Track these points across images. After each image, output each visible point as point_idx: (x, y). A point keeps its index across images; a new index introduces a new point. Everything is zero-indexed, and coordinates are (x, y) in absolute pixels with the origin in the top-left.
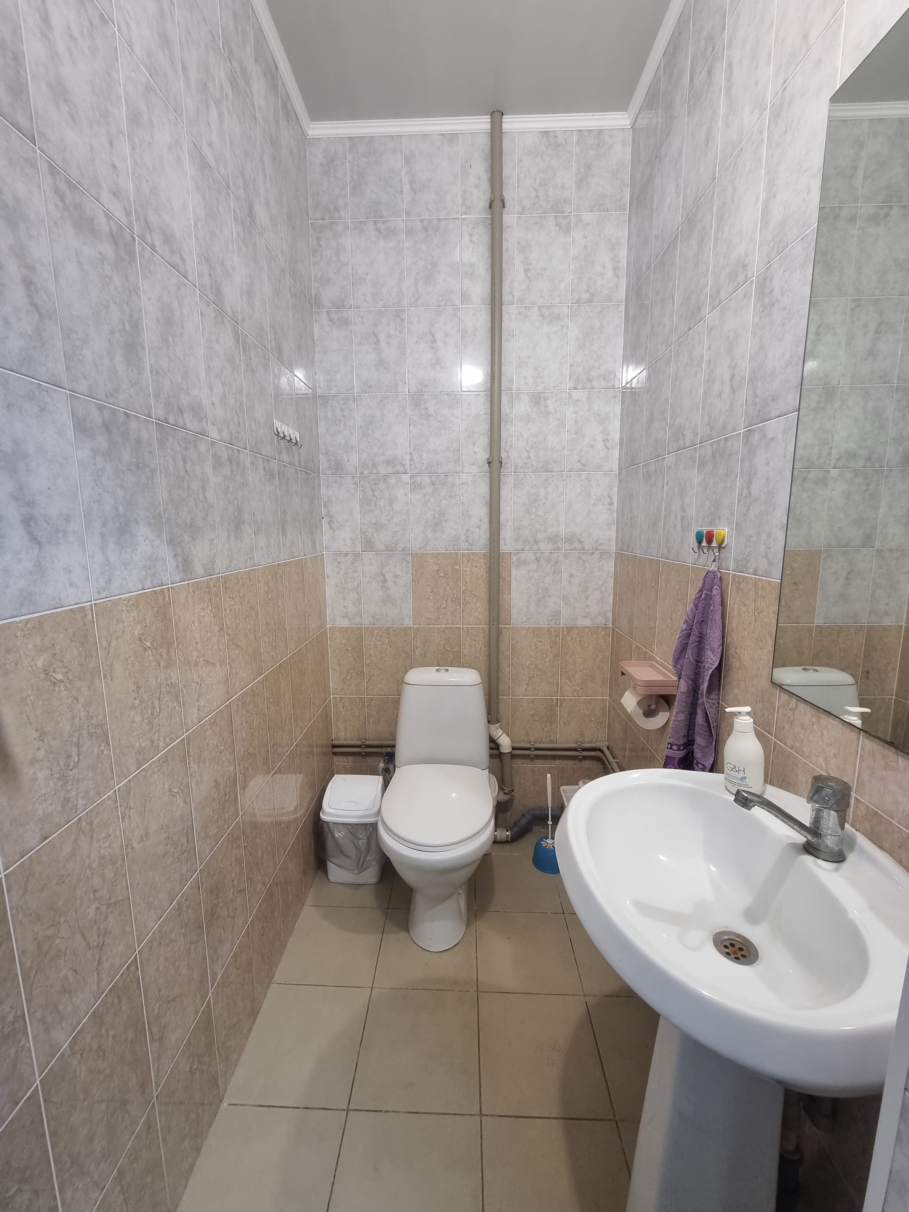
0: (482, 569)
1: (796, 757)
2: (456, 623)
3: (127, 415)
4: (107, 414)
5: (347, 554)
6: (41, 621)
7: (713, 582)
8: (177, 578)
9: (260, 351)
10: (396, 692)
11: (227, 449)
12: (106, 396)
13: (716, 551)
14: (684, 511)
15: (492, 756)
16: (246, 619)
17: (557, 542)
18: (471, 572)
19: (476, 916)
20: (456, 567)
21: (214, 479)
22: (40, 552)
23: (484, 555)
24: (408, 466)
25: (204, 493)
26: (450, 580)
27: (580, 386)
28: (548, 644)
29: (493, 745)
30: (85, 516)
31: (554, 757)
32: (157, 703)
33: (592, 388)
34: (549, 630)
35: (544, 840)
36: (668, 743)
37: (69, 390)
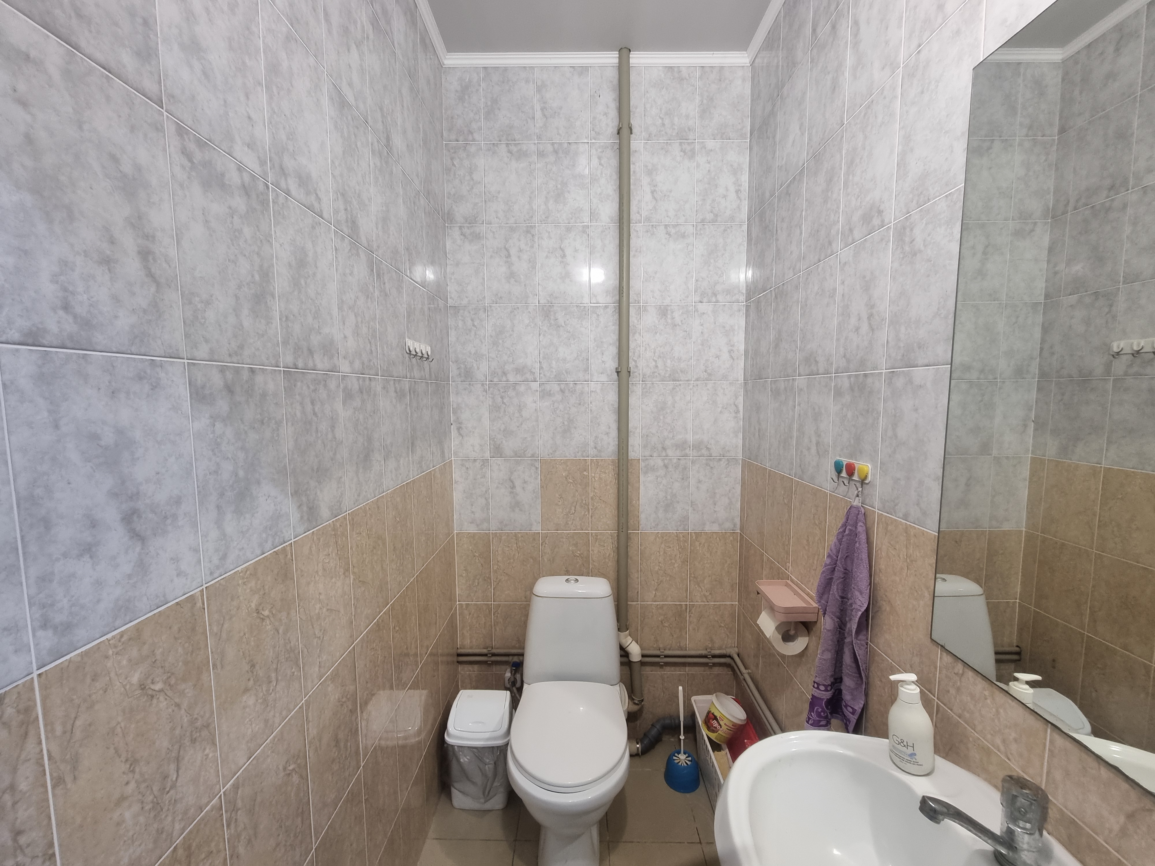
0: (611, 475)
2: (584, 528)
3: (252, 371)
4: (229, 375)
5: (475, 460)
6: (138, 629)
7: (857, 517)
8: (300, 530)
9: (394, 274)
10: (523, 598)
11: (358, 380)
12: (230, 355)
13: (859, 485)
14: (819, 436)
15: (622, 664)
16: (373, 551)
17: (685, 449)
18: (600, 478)
19: (609, 849)
20: (585, 473)
21: (343, 413)
22: (142, 549)
23: (613, 461)
24: (537, 375)
25: (333, 431)
26: (579, 486)
27: (705, 300)
28: (677, 550)
29: (623, 653)
30: (199, 492)
31: (684, 664)
32: (273, 675)
33: (717, 302)
34: (677, 536)
35: (676, 755)
37: (187, 359)
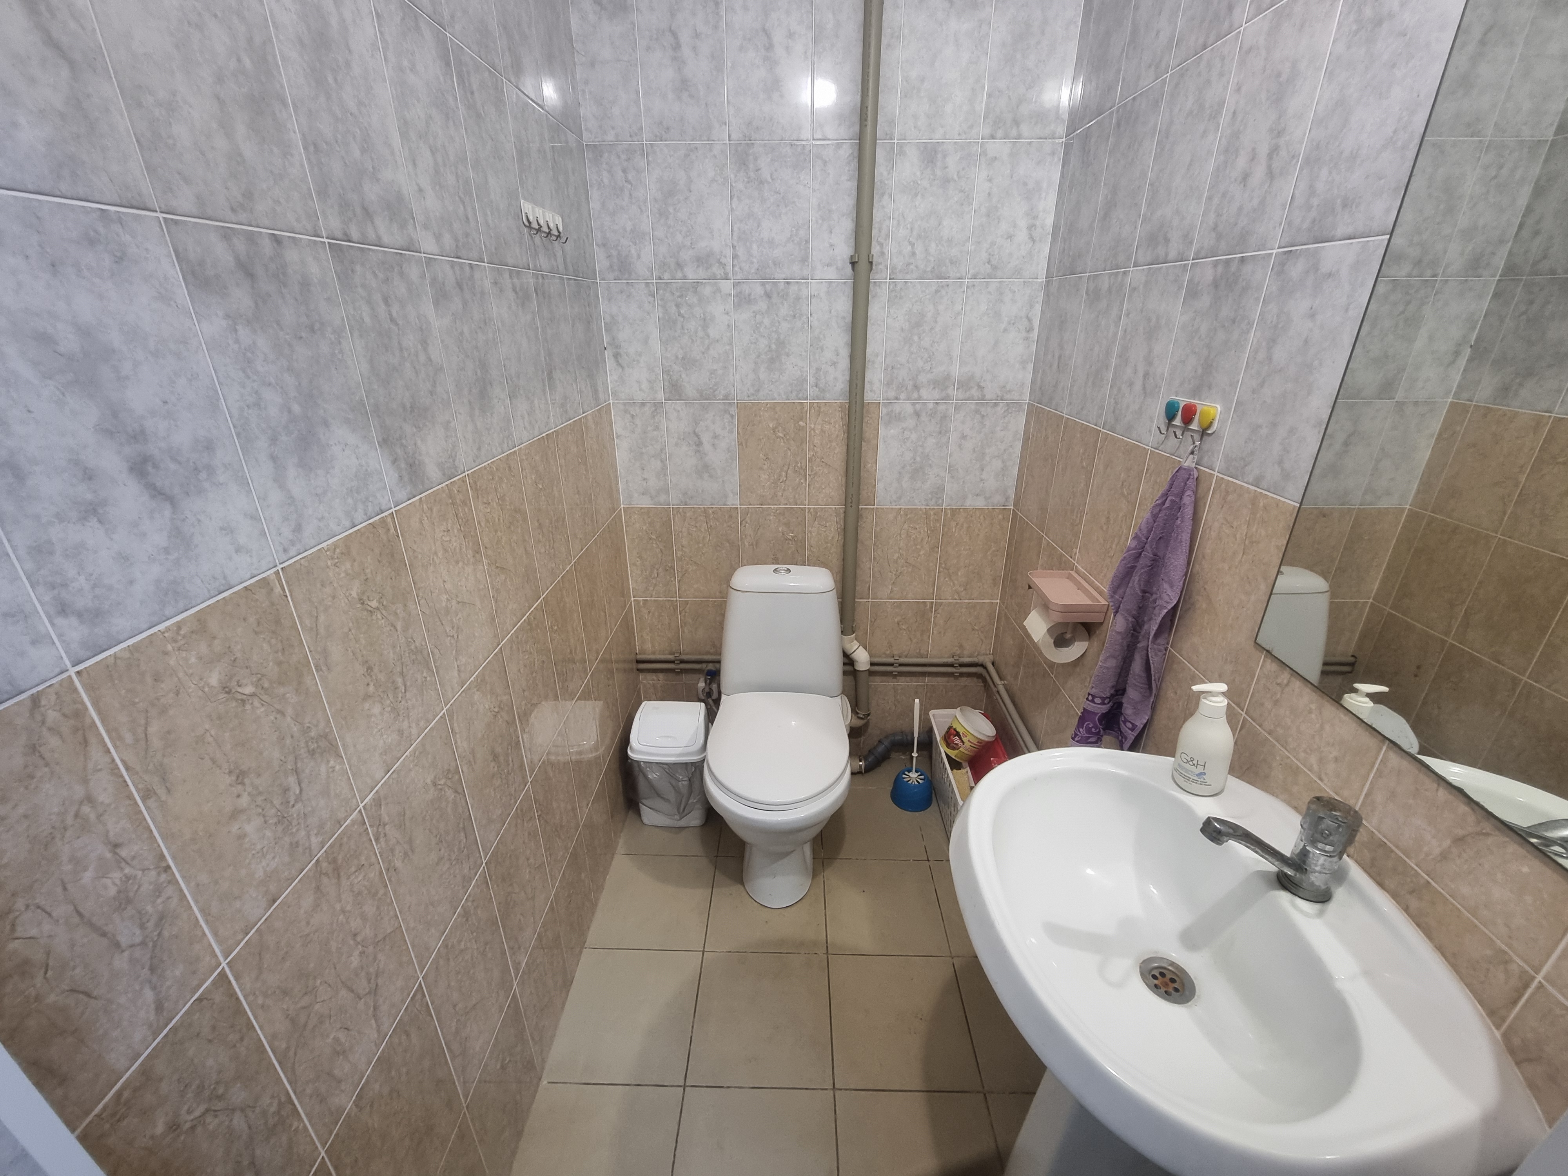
0: (837, 426)
1: (1274, 746)
2: (799, 502)
3: (277, 240)
4: (240, 245)
5: (643, 404)
6: (201, 619)
7: (1186, 484)
8: (402, 494)
9: (486, 74)
10: (718, 594)
11: (452, 267)
12: (233, 210)
13: (1197, 437)
14: (1150, 363)
15: (845, 673)
16: (509, 527)
17: (947, 388)
18: (822, 431)
19: (823, 865)
20: (801, 423)
21: (437, 322)
22: (173, 513)
23: (841, 406)
24: (729, 268)
25: (425, 349)
26: (792, 442)
27: (1000, 133)
28: (924, 531)
29: (847, 661)
30: (238, 435)
31: (924, 674)
32: (399, 681)
33: (1019, 137)
34: (926, 513)
35: (906, 773)
36: (1089, 694)
37: (161, 212)
